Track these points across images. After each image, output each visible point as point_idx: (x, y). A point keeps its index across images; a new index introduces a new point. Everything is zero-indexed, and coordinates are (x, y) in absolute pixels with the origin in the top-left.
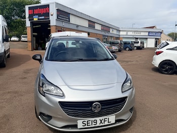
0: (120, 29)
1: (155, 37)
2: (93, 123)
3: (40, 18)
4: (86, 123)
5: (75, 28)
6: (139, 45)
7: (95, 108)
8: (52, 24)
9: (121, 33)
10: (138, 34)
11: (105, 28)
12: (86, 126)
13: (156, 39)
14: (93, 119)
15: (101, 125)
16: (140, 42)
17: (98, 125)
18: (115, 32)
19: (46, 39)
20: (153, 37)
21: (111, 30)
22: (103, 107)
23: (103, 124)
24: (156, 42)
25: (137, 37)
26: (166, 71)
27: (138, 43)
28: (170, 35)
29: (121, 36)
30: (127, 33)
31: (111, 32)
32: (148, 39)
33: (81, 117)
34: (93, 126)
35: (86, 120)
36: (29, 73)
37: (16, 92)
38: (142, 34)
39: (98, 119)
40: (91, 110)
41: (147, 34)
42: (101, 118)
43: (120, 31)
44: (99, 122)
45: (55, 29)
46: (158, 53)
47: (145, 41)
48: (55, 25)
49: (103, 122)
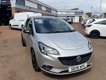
0: (58, 10)
1: (79, 15)
2: (77, 68)
3: (3, 2)
4: (73, 69)
5: (28, 9)
6: (70, 21)
7: (78, 59)
8: (12, 6)
9: (59, 13)
10: (69, 14)
11: (48, 10)
12: (73, 71)
13: (80, 17)
14: (77, 66)
15: (81, 69)
16: (70, 19)
17: (79, 69)
18: (54, 12)
19: (10, 18)
20: (78, 15)
21: (52, 11)
22: (82, 59)
23: (82, 69)
24: (80, 18)
25: (68, 15)
26: (94, 37)
27: (69, 19)
28: (87, 14)
29: (58, 15)
30: (62, 13)
31: (52, 12)
32: (75, 17)
33: (70, 65)
34: (77, 70)
35: (73, 67)
36: (7, 42)
37: (8, 56)
38: (72, 13)
39: (79, 66)
40: (76, 61)
41: (74, 13)
42: (81, 65)
43: (57, 11)
44: (79, 67)
45: (15, 10)
46: (89, 26)
47: (73, 18)
48: (15, 7)
49: (81, 67)
